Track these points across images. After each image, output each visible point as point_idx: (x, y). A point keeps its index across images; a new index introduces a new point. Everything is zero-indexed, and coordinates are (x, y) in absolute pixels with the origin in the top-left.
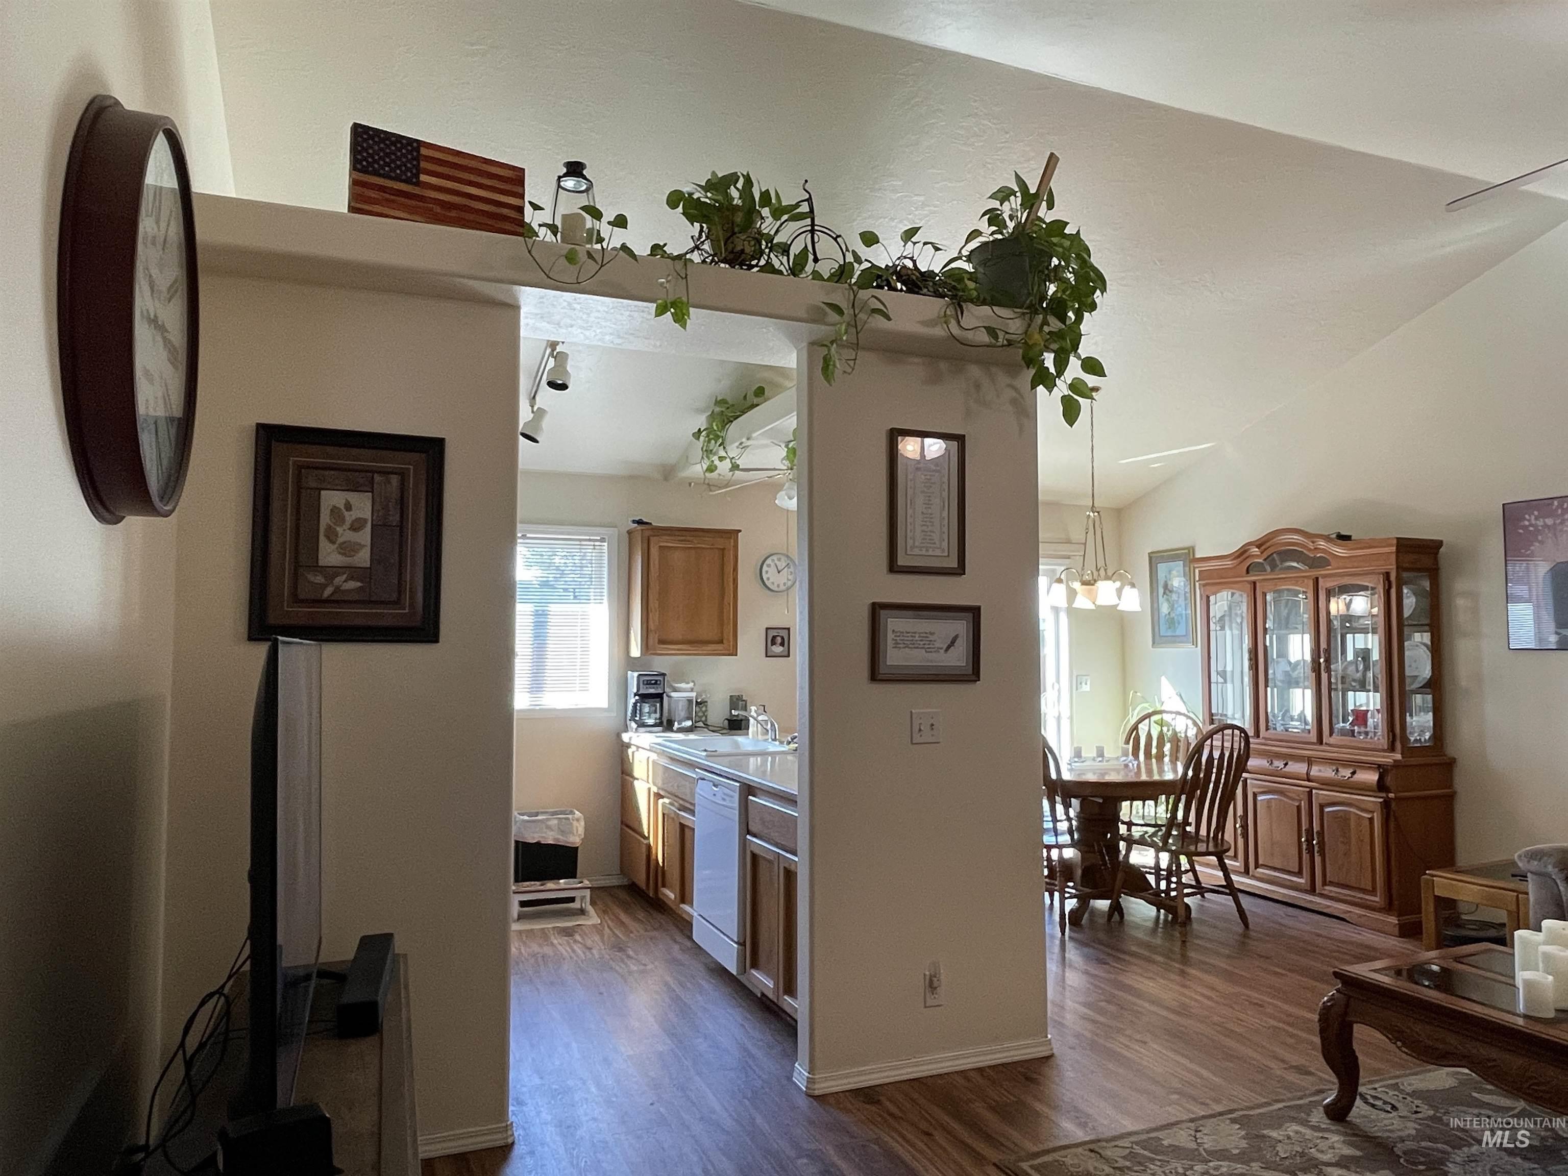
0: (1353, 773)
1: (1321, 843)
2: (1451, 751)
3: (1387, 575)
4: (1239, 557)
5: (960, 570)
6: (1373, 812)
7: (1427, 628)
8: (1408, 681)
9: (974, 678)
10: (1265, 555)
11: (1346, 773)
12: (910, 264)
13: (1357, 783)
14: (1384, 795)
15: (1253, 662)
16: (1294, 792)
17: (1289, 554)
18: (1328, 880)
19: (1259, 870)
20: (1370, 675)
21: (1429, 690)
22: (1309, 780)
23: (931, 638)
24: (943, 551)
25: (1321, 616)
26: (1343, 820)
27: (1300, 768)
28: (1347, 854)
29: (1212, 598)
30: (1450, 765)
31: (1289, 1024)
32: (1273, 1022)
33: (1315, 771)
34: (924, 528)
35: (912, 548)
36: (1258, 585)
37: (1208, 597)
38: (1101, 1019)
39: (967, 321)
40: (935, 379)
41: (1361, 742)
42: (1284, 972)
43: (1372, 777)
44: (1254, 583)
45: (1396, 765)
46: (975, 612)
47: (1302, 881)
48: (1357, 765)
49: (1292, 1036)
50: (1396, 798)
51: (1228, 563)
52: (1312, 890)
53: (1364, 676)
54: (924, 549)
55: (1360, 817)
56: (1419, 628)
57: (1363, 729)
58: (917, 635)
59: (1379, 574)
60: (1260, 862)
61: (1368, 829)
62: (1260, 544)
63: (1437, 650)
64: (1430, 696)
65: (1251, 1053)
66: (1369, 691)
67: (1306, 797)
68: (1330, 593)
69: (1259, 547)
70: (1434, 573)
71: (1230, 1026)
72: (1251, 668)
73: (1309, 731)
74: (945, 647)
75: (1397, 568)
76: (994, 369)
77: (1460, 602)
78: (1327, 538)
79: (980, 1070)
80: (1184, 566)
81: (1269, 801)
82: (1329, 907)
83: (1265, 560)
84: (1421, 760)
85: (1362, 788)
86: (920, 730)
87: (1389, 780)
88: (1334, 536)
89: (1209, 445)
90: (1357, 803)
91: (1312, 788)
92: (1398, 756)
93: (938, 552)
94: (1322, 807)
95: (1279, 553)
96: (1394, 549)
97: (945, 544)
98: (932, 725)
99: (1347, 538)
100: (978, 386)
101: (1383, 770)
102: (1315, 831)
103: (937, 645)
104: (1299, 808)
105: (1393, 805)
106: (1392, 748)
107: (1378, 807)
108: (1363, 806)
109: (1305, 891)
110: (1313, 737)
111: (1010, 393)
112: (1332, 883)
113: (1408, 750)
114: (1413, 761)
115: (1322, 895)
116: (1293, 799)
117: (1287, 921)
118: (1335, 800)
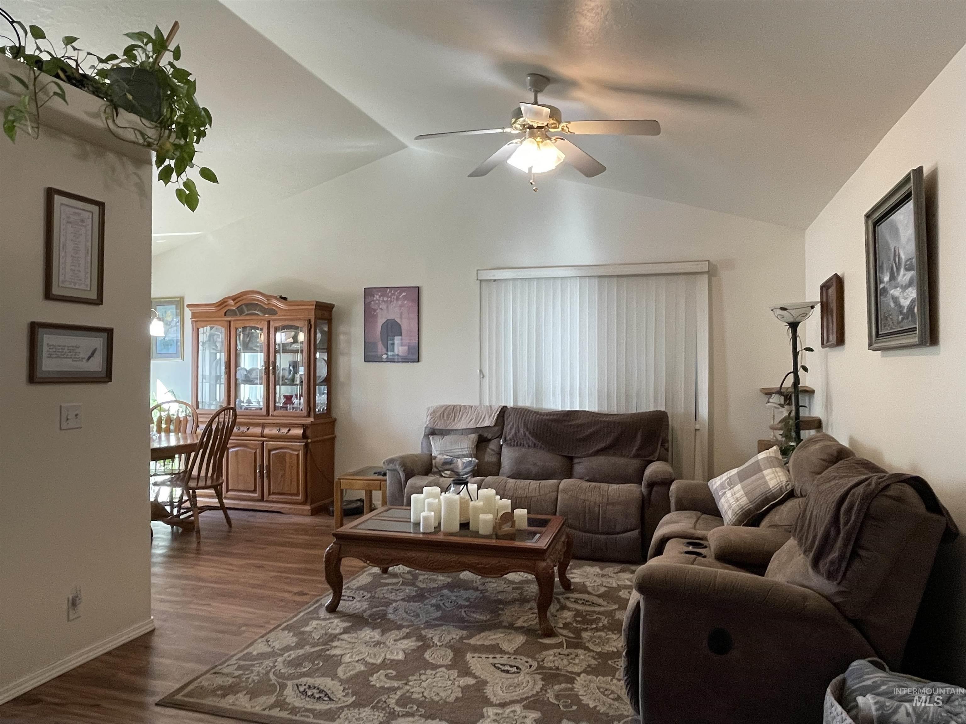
0: (289, 430)
1: (269, 472)
2: (334, 415)
3: (309, 321)
4: (221, 305)
5: (99, 301)
6: (299, 451)
7: (325, 350)
8: (317, 378)
9: (107, 380)
10: (238, 305)
11: (284, 431)
12: (73, 65)
13: (290, 436)
14: (305, 441)
15: (227, 370)
16: (252, 444)
17: (252, 305)
18: (272, 492)
19: (229, 493)
20: (298, 376)
21: (325, 383)
22: (262, 436)
23: (77, 350)
24: (87, 285)
25: (271, 342)
26: (281, 458)
27: (258, 430)
28: (283, 475)
29: (201, 330)
30: (333, 422)
31: (281, 572)
32: (273, 574)
33: (267, 431)
34: (73, 268)
35: (63, 282)
36: (232, 323)
37: (198, 329)
38: (174, 599)
39: (120, 121)
40: (84, 156)
41: (291, 413)
42: (264, 546)
43: (300, 432)
44: (230, 322)
45: (312, 424)
46: (109, 332)
47: (256, 495)
48: (291, 426)
49: (287, 578)
50: (311, 442)
51: (213, 309)
52: (262, 499)
53: (294, 376)
54: (73, 284)
55: (291, 454)
56: (322, 350)
57: (292, 406)
58: (66, 348)
59: (305, 320)
60: (230, 488)
61: (296, 461)
62: (234, 298)
63: (330, 363)
64: (326, 387)
65: (270, 593)
66: (297, 385)
67: (260, 446)
68: (276, 330)
69: (234, 300)
70: (329, 321)
71: (251, 582)
72: (226, 373)
73: (261, 409)
74: (87, 358)
75: (315, 317)
76: (125, 159)
77: (342, 337)
78: (275, 298)
79: (109, 653)
80: (176, 309)
81: (237, 451)
82: (272, 507)
83: (237, 308)
84: (322, 421)
85: (294, 438)
86: (67, 419)
87: (308, 433)
88: (278, 297)
89: (198, 233)
90: (290, 447)
91: (263, 442)
92: (312, 419)
93: (83, 287)
94: (270, 451)
95: (247, 305)
96: (314, 307)
97: (89, 283)
98: (76, 415)
99: (285, 299)
100: (113, 170)
101: (305, 427)
102: (265, 465)
103: (81, 355)
104: (255, 453)
105: (310, 445)
106: (309, 415)
107: (302, 448)
108: (294, 448)
109: (258, 501)
110: (264, 412)
111: (135, 179)
112: (274, 493)
113: (316, 416)
114: (319, 421)
115: (267, 501)
116: (252, 449)
117: (251, 519)
118: (278, 446)
